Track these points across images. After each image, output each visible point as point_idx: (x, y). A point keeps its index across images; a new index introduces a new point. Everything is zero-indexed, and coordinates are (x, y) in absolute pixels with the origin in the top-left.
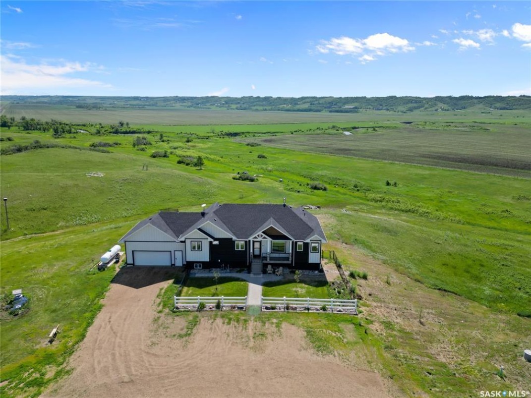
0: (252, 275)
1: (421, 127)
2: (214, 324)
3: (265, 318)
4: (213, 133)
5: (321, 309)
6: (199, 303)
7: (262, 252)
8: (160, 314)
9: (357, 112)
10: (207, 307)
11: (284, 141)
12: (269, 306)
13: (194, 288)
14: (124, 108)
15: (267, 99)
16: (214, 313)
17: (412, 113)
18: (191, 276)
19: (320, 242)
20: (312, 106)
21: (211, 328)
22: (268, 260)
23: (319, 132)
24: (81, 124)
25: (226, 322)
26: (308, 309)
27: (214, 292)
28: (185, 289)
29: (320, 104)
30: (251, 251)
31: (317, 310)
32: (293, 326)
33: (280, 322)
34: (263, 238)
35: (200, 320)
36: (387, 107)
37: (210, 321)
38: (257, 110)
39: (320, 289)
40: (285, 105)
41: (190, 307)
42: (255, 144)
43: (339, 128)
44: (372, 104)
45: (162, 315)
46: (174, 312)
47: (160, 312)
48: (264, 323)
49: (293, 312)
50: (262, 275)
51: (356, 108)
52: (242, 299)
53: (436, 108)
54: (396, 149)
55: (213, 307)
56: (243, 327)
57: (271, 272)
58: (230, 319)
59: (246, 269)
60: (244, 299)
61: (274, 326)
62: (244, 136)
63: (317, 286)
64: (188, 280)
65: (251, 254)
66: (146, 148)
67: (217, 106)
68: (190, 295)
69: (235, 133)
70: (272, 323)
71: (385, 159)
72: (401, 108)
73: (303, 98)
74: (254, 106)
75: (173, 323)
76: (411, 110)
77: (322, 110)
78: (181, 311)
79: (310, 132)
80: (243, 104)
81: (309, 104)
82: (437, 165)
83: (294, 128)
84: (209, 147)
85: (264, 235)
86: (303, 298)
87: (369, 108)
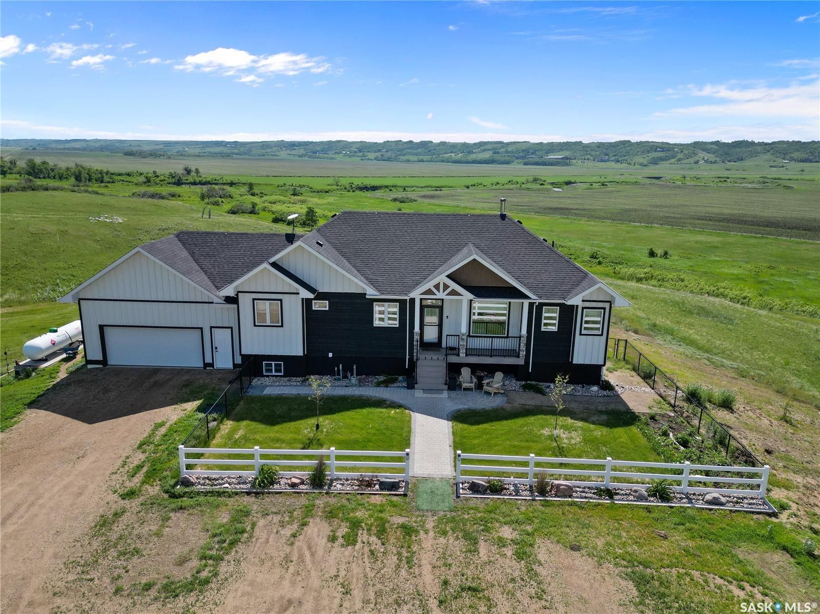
0: (418, 394)
1: (679, 183)
2: (300, 542)
3: (475, 522)
4: (337, 186)
5: (654, 495)
6: (257, 467)
7: (445, 332)
8: (126, 503)
9: (567, 164)
10: (283, 481)
11: (455, 197)
12: (480, 481)
13: (254, 425)
14: (199, 156)
15: (425, 145)
16: (303, 501)
17: (657, 166)
18: (252, 393)
19: (607, 305)
20: (497, 155)
21: (287, 559)
22: (462, 355)
23: (511, 186)
24: (124, 172)
25: (339, 534)
26: (610, 494)
27: (311, 435)
28: (228, 425)
29: (508, 152)
30: (417, 329)
31: (641, 498)
32: (576, 554)
33: (529, 539)
34: (451, 294)
35: (254, 525)
36: (616, 157)
37: (287, 532)
38: (408, 161)
39: (620, 432)
40: (453, 155)
41: (229, 479)
42: (407, 198)
43: (545, 181)
44: (593, 153)
45: (133, 505)
46: (173, 496)
47: (131, 494)
48: (472, 541)
49: (562, 504)
50: (445, 394)
51: (566, 158)
52: (393, 459)
53: (696, 158)
54: (649, 209)
55: (302, 483)
56: (399, 554)
57: (472, 385)
58: (355, 525)
59: (400, 378)
60: (400, 459)
61: (509, 552)
62: (388, 190)
63: (610, 424)
64: (242, 403)
65: (417, 337)
66: (222, 202)
67: (345, 155)
68: (236, 444)
69: (374, 187)
70: (501, 542)
71: (634, 222)
72: (639, 159)
73: (481, 144)
74: (404, 155)
75: (158, 535)
76: (655, 162)
77: (513, 162)
78: (198, 493)
79: (498, 186)
80: (387, 151)
81: (491, 152)
82: (729, 229)
83: (469, 182)
84: (328, 203)
85: (453, 286)
86: (579, 457)
87: (588, 159)
